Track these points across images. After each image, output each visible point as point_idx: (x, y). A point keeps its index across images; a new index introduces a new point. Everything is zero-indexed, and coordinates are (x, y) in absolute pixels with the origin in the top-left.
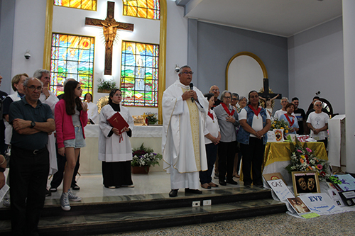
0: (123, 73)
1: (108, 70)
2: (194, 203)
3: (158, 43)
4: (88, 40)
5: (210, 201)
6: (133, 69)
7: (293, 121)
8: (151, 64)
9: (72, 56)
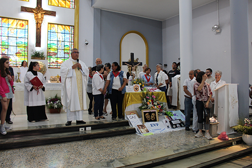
0: (49, 46)
1: (38, 44)
2: (80, 129)
3: (74, 25)
4: (24, 22)
5: (90, 128)
6: (56, 42)
7: (150, 79)
8: (68, 39)
9: (12, 34)
